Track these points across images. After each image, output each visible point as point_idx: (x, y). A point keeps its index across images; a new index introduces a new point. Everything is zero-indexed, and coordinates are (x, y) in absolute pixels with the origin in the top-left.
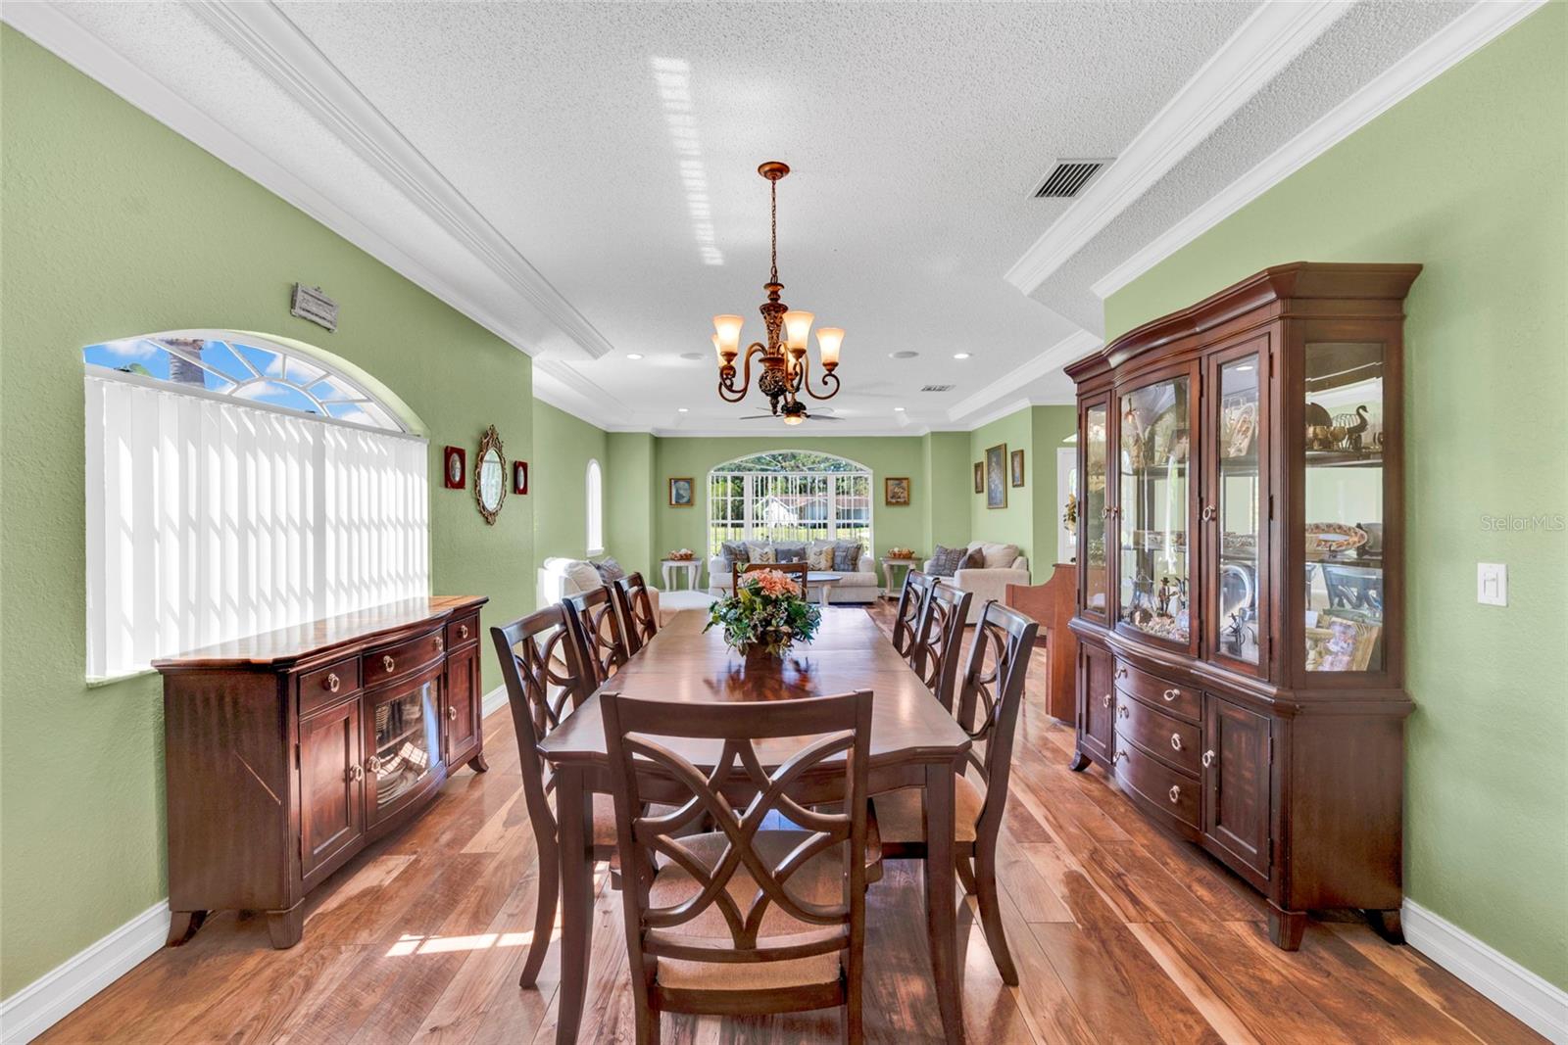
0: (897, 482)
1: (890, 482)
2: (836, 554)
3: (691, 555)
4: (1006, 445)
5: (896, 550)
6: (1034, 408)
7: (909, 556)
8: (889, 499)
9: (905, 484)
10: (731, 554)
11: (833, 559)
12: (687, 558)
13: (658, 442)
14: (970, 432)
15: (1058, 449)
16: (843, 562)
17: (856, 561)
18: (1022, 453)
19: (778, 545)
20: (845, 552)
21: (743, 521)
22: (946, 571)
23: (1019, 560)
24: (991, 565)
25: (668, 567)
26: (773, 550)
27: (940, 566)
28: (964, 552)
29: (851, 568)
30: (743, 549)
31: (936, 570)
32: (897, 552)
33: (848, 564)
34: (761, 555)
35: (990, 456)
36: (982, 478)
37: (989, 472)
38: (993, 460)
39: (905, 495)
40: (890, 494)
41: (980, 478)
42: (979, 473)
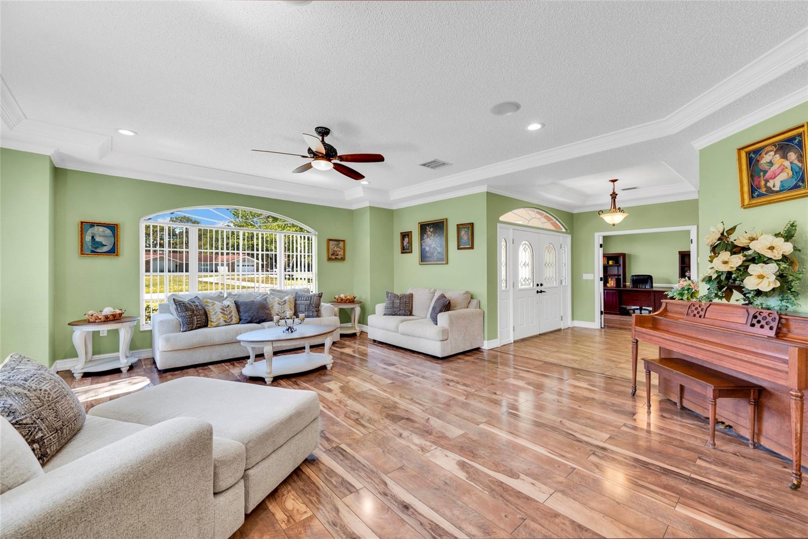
0: (336, 243)
1: (331, 243)
2: (298, 302)
3: (120, 315)
4: (447, 219)
5: (342, 296)
6: (488, 193)
7: (352, 301)
8: (330, 256)
9: (341, 244)
10: (187, 310)
11: (295, 306)
12: (116, 318)
13: (59, 174)
14: (393, 210)
15: (498, 224)
17: (318, 308)
18: (472, 225)
19: (236, 297)
20: (308, 300)
21: (187, 274)
22: (401, 312)
23: (474, 302)
24: (455, 307)
25: (84, 331)
26: (233, 302)
27: (395, 307)
28: (411, 296)
29: (315, 314)
30: (198, 304)
31: (393, 311)
32: (344, 298)
33: (313, 311)
34: (222, 309)
35: (423, 227)
36: (410, 243)
37: (422, 238)
38: (428, 230)
39: (341, 253)
40: (331, 252)
41: (408, 243)
42: (406, 240)
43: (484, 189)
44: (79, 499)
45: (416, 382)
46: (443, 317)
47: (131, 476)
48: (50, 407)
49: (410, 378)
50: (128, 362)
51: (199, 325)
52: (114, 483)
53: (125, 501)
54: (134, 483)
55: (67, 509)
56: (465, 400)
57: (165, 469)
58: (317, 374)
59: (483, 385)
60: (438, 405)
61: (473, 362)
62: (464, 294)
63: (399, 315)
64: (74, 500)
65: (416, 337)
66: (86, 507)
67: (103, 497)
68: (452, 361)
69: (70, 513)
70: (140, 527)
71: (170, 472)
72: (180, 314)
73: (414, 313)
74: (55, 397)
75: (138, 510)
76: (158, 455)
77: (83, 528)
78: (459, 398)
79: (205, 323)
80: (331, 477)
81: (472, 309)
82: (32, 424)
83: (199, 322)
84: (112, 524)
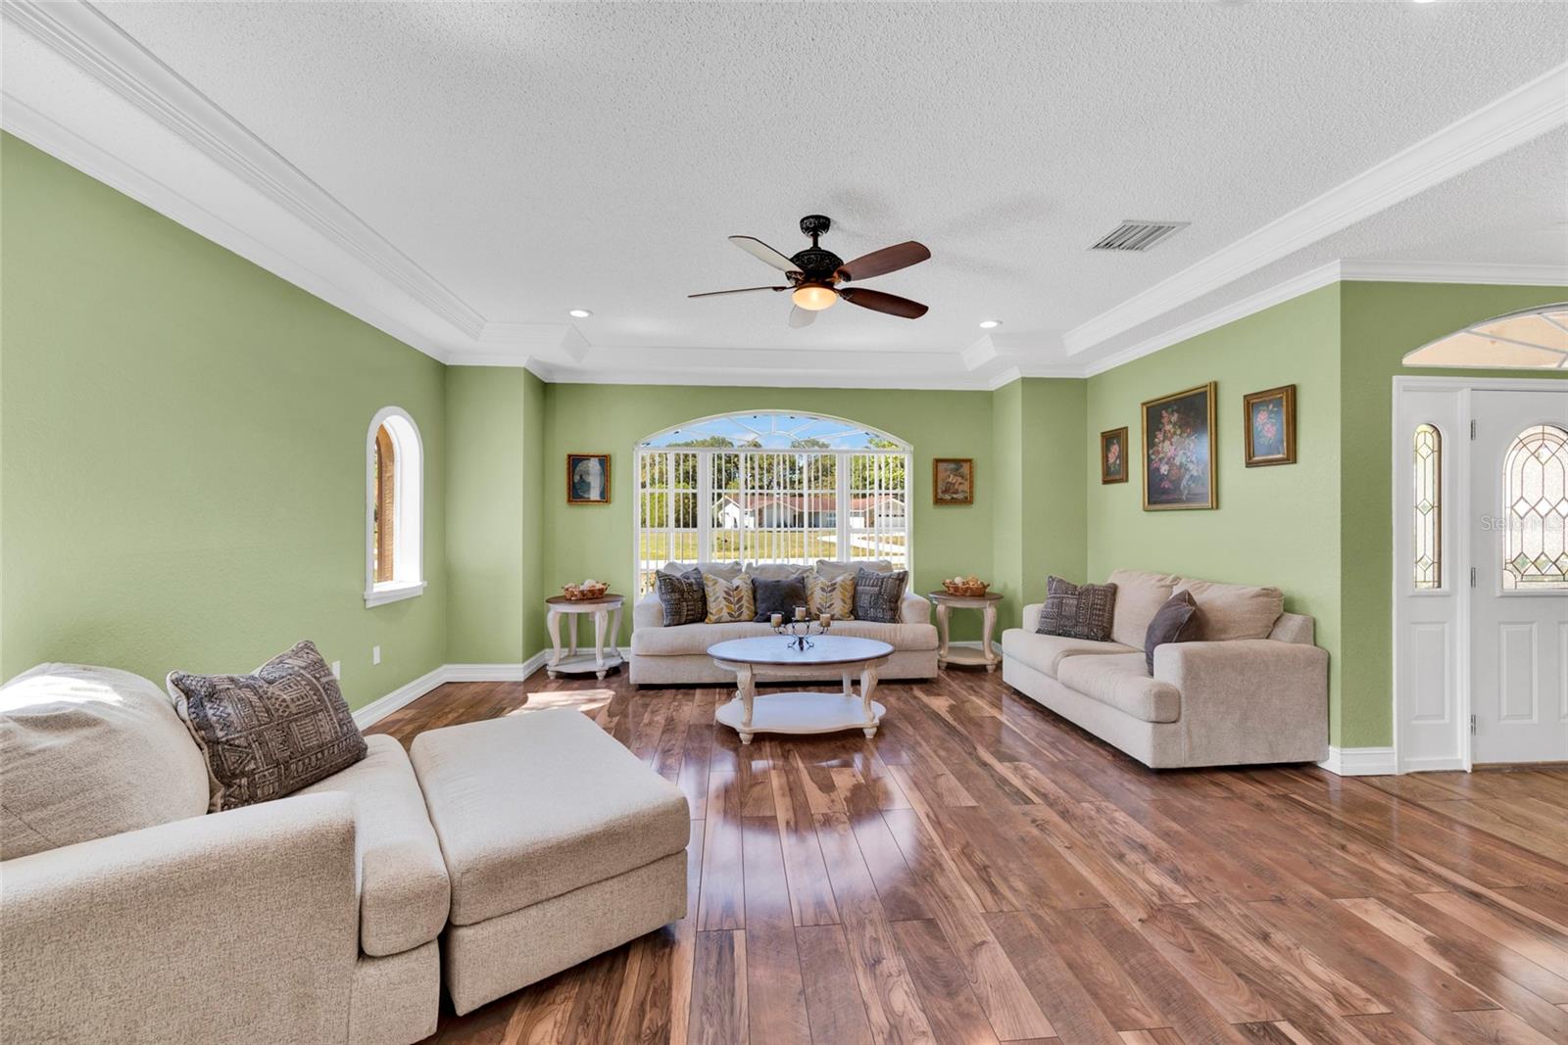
0: (952, 466)
1: (942, 466)
2: (860, 588)
3: (601, 591)
4: (1216, 384)
5: (958, 580)
6: (1345, 285)
7: (981, 593)
8: (940, 495)
9: (965, 469)
10: (673, 591)
11: (854, 597)
12: (596, 596)
13: (546, 393)
14: (1085, 380)
15: (1395, 378)
16: (875, 605)
17: (897, 602)
18: (1292, 391)
19: (757, 572)
20: (876, 586)
21: (695, 529)
22: (1078, 629)
23: (1293, 622)
24: (1223, 631)
25: (558, 613)
26: (749, 581)
27: (1065, 617)
28: (1113, 590)
29: (888, 615)
30: (693, 581)
31: (1056, 626)
32: (960, 585)
33: (883, 609)
34: (727, 593)
35: (1154, 413)
36: (1124, 457)
37: (1151, 443)
38: (1165, 420)
39: (966, 487)
40: (941, 486)
41: (1118, 457)
42: (1115, 449)
43: (1330, 274)
44: (50, 901)
45: (1034, 821)
46: (1170, 656)
47: (154, 885)
48: (279, 728)
49: (1027, 808)
50: (604, 665)
51: (691, 617)
52: (118, 890)
53: (140, 927)
54: (159, 899)
55: (26, 914)
56: (1137, 925)
57: (229, 888)
58: (839, 744)
59: (1237, 892)
60: (1041, 912)
61: (1259, 806)
62: (1258, 596)
63: (1075, 637)
64: (43, 902)
65: (1093, 698)
66: (60, 918)
67: (94, 909)
68: (1186, 785)
69: (29, 921)
70: (172, 980)
71: (240, 895)
72: (665, 597)
73: (1117, 633)
74: (294, 712)
75: (168, 948)
76: (217, 858)
77: (55, 952)
78: (1122, 910)
79: (700, 615)
80: (654, 1005)
81: (1282, 642)
82: (246, 747)
83: (692, 612)
84: (112, 958)
